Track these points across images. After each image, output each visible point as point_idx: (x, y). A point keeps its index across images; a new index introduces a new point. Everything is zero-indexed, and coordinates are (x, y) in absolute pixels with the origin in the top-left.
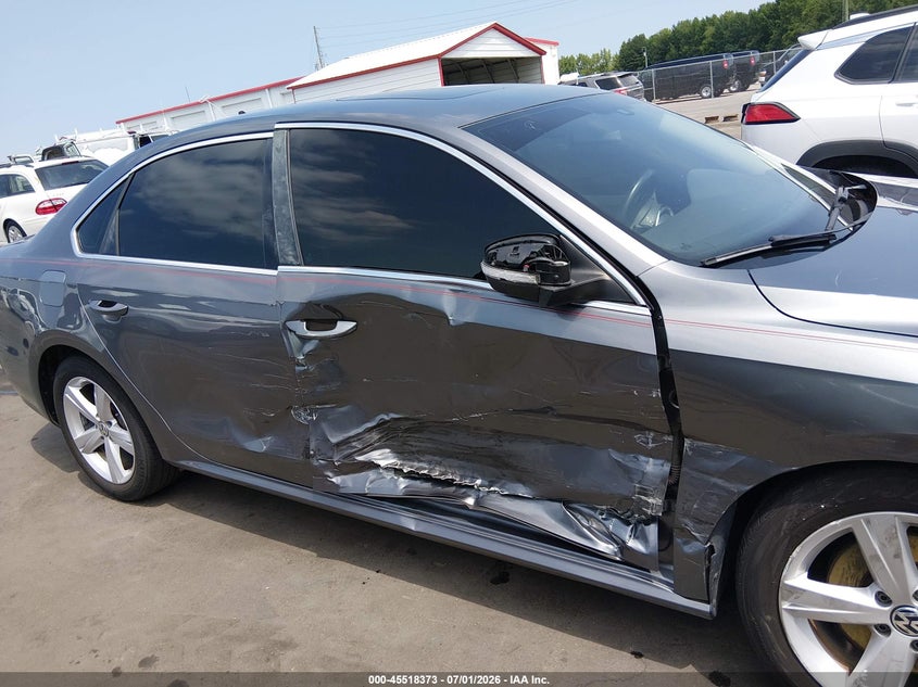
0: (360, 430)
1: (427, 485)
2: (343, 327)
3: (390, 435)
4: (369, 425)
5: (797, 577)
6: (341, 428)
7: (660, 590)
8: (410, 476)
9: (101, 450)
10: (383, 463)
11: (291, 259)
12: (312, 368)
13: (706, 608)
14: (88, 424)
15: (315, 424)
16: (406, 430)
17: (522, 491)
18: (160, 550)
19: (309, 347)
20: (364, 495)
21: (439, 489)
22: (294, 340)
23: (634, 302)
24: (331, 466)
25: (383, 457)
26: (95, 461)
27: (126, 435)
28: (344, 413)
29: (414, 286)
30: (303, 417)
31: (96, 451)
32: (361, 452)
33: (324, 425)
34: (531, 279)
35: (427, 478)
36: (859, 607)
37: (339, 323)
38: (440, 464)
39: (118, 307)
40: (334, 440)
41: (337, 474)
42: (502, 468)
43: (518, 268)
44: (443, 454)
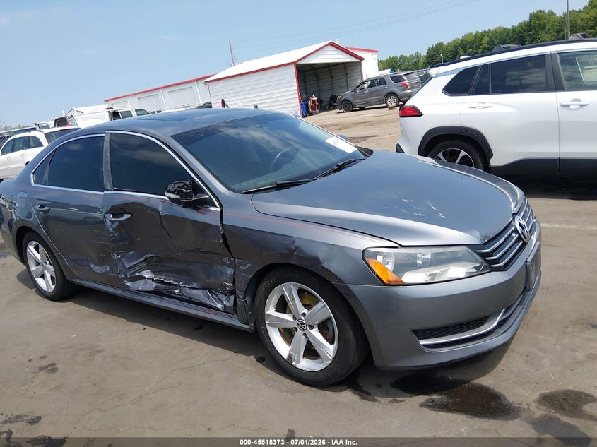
0: (138, 262)
1: (163, 285)
2: (126, 216)
3: (149, 264)
4: (141, 260)
5: (271, 310)
6: (130, 261)
7: (235, 322)
8: (157, 281)
9: (43, 276)
10: (146, 276)
11: (109, 188)
12: (116, 234)
13: (248, 327)
14: (38, 264)
15: (120, 259)
16: (156, 262)
17: (195, 285)
18: (62, 319)
19: (115, 225)
20: (139, 290)
21: (168, 287)
22: (109, 223)
23: (216, 206)
24: (126, 278)
25: (148, 274)
26: (40, 282)
27: (51, 267)
28: (132, 254)
29: (149, 199)
30: (116, 256)
31: (41, 277)
32: (138, 271)
33: (124, 260)
34: (177, 197)
35: (163, 283)
36: (287, 321)
37: (125, 215)
38: (169, 276)
39: (46, 208)
40: (128, 266)
41: (129, 281)
42: (189, 277)
43: (173, 193)
44: (170, 272)
